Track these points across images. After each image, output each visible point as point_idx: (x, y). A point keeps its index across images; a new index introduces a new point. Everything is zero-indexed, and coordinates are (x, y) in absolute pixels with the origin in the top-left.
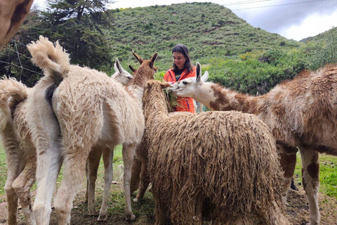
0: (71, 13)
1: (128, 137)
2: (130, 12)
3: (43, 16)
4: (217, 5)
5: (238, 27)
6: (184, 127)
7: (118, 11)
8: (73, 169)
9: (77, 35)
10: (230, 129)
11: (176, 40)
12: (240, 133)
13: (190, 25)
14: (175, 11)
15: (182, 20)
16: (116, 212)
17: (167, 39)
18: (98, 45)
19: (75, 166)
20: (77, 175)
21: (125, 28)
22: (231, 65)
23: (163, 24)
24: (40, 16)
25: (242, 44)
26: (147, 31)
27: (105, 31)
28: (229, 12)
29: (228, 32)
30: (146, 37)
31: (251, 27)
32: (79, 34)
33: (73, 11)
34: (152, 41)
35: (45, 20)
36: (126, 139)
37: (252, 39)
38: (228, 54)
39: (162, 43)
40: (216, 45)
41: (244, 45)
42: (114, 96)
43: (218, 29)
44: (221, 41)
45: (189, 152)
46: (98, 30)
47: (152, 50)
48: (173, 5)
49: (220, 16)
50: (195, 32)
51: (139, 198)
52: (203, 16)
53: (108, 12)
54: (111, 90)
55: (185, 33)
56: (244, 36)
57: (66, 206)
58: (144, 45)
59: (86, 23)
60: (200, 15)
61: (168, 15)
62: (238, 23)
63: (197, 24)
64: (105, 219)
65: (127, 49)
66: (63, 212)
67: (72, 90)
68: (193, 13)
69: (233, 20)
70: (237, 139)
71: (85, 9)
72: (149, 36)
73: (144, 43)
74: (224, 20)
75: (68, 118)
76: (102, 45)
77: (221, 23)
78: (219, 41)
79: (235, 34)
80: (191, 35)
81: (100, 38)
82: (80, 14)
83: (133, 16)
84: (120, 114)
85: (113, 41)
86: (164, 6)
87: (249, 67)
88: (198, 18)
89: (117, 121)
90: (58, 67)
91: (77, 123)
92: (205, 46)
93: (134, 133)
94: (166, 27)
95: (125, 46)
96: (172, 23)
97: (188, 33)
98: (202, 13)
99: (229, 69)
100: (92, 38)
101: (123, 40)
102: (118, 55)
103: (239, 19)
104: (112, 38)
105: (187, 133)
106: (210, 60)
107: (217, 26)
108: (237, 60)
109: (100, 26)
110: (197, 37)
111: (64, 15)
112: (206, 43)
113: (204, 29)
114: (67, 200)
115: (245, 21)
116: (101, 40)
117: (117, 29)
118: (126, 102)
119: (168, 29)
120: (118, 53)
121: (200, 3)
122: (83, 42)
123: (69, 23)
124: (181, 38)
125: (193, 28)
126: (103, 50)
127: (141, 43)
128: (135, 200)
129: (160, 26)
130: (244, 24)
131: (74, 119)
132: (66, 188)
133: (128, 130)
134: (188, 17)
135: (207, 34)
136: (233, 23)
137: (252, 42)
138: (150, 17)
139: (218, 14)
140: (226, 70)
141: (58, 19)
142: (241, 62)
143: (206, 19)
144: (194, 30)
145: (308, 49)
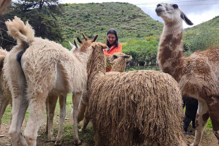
0: (35, 5)
1: (76, 88)
2: (75, 6)
3: (15, 6)
4: (131, 5)
5: (145, 19)
6: (118, 81)
7: (67, 5)
8: (36, 109)
9: (39, 20)
10: (154, 82)
11: (105, 26)
12: (161, 86)
13: (114, 17)
14: (105, 7)
15: (109, 13)
16: (67, 139)
17: (99, 25)
18: (53, 27)
19: (37, 107)
20: (39, 113)
21: (72, 16)
22: (140, 43)
23: (97, 15)
24: (13, 5)
25: (147, 30)
26: (86, 19)
27: (58, 18)
28: (139, 9)
29: (138, 23)
30: (85, 23)
31: (153, 20)
32: (40, 19)
33: (37, 3)
34: (90, 26)
35: (16, 8)
36: (74, 89)
37: (153, 28)
38: (138, 36)
39: (96, 28)
40: (130, 30)
41: (148, 31)
42: (66, 60)
43: (132, 20)
44: (134, 28)
45: (123, 98)
46: (54, 17)
47: (89, 32)
48: (103, 3)
49: (134, 12)
50: (118, 21)
51: (83, 129)
52: (123, 11)
53: (61, 6)
54: (64, 56)
55: (111, 22)
56: (149, 26)
57: (33, 135)
58: (84, 28)
59: (45, 12)
60: (121, 11)
61: (100, 9)
62: (145, 17)
63: (119, 16)
64: (60, 144)
65: (73, 30)
66: (31, 139)
67: (34, 54)
68: (116, 9)
69: (142, 15)
70: (159, 89)
71: (45, 3)
72: (88, 23)
73: (84, 27)
74: (136, 15)
75: (31, 73)
76: (56, 27)
77: (134, 16)
78: (133, 28)
79: (143, 24)
80: (115, 23)
81: (54, 22)
82: (41, 6)
83: (77, 9)
84: (70, 72)
85: (63, 25)
86: (97, 4)
87: (151, 45)
88: (119, 13)
89: (67, 77)
90: (25, 38)
91: (37, 76)
92: (124, 31)
93: (80, 85)
94: (99, 17)
95: (71, 28)
96: (103, 15)
97: (113, 21)
98: (122, 9)
99: (139, 46)
100: (49, 22)
101: (70, 24)
102: (66, 34)
103: (146, 14)
104: (63, 23)
105: (121, 85)
106: (127, 40)
107: (132, 18)
108: (144, 40)
109: (54, 14)
110: (119, 24)
111: (30, 6)
112: (124, 28)
113: (123, 20)
114: (34, 131)
115: (149, 16)
116: (55, 24)
117: (66, 17)
118: (75, 64)
119: (100, 19)
120: (66, 33)
121: (121, 3)
122: (43, 24)
123: (33, 11)
124: (108, 25)
125: (116, 19)
126: (57, 30)
127: (82, 27)
128: (80, 130)
129: (95, 16)
130: (149, 18)
131: (35, 73)
132: (32, 122)
133: (76, 83)
134: (113, 11)
135: (125, 23)
136: (142, 17)
137: (153, 29)
138: (88, 10)
139: (132, 11)
140: (137, 46)
141: (26, 9)
142: (146, 41)
143: (124, 14)
144: (117, 20)
145: (188, 35)
